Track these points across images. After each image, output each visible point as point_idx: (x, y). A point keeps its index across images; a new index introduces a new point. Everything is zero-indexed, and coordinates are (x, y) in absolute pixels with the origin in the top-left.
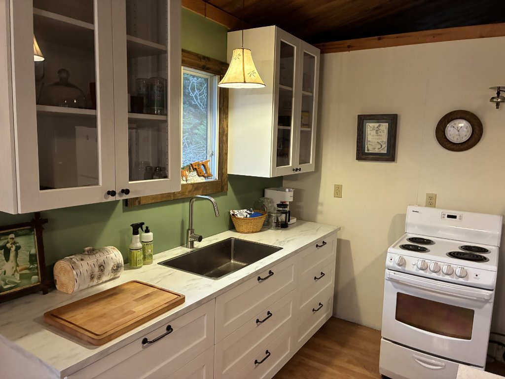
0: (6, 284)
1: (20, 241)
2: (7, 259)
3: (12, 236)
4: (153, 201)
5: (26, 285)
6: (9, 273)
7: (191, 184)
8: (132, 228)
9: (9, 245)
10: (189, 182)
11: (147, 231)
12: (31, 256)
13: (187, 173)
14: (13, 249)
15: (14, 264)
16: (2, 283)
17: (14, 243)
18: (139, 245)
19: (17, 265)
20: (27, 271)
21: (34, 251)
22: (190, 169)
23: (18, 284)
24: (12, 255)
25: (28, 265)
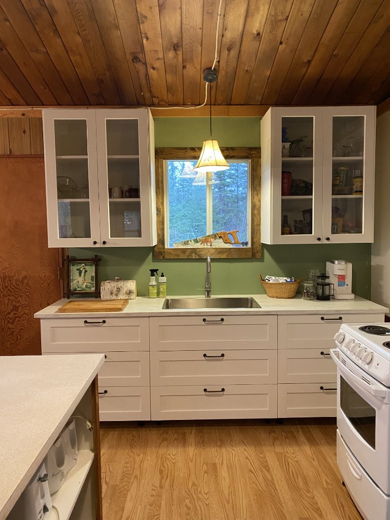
0: (78, 288)
1: (87, 268)
2: (80, 276)
3: (83, 265)
4: (176, 258)
5: (88, 290)
6: (81, 283)
7: (216, 249)
8: (150, 272)
9: (81, 269)
10: (212, 247)
11: (162, 276)
12: (92, 277)
13: (212, 240)
14: (84, 271)
15: (83, 279)
16: (77, 287)
17: (84, 269)
18: (154, 283)
19: (85, 280)
20: (90, 284)
21: (94, 274)
22: (216, 236)
23: (84, 289)
24: (83, 274)
25: (90, 281)
